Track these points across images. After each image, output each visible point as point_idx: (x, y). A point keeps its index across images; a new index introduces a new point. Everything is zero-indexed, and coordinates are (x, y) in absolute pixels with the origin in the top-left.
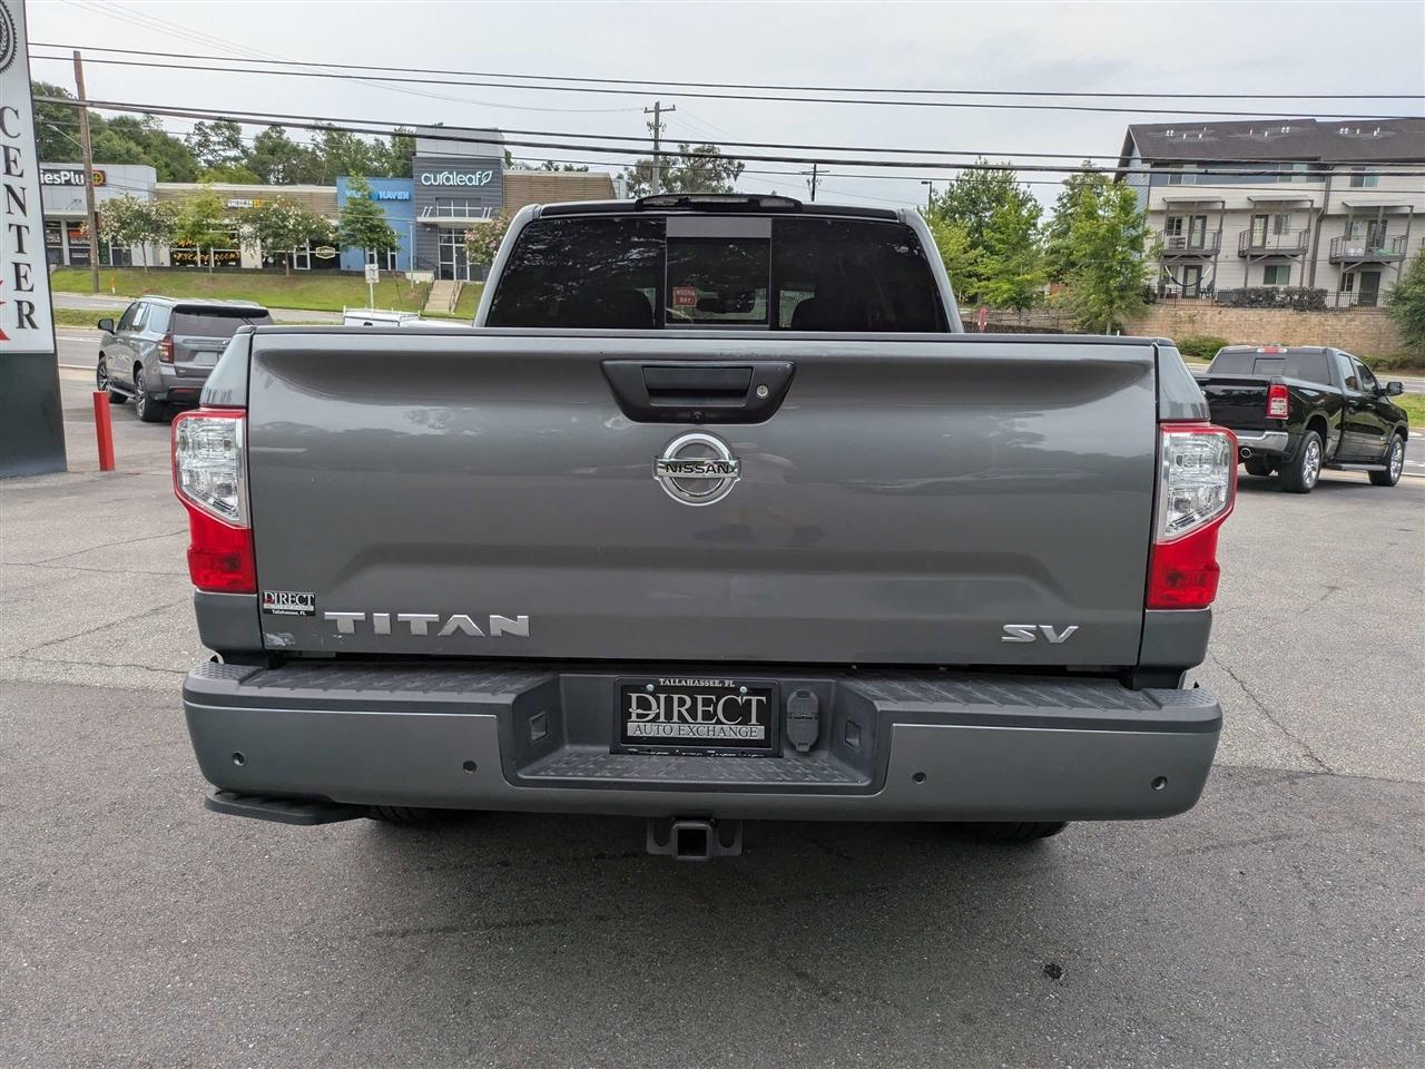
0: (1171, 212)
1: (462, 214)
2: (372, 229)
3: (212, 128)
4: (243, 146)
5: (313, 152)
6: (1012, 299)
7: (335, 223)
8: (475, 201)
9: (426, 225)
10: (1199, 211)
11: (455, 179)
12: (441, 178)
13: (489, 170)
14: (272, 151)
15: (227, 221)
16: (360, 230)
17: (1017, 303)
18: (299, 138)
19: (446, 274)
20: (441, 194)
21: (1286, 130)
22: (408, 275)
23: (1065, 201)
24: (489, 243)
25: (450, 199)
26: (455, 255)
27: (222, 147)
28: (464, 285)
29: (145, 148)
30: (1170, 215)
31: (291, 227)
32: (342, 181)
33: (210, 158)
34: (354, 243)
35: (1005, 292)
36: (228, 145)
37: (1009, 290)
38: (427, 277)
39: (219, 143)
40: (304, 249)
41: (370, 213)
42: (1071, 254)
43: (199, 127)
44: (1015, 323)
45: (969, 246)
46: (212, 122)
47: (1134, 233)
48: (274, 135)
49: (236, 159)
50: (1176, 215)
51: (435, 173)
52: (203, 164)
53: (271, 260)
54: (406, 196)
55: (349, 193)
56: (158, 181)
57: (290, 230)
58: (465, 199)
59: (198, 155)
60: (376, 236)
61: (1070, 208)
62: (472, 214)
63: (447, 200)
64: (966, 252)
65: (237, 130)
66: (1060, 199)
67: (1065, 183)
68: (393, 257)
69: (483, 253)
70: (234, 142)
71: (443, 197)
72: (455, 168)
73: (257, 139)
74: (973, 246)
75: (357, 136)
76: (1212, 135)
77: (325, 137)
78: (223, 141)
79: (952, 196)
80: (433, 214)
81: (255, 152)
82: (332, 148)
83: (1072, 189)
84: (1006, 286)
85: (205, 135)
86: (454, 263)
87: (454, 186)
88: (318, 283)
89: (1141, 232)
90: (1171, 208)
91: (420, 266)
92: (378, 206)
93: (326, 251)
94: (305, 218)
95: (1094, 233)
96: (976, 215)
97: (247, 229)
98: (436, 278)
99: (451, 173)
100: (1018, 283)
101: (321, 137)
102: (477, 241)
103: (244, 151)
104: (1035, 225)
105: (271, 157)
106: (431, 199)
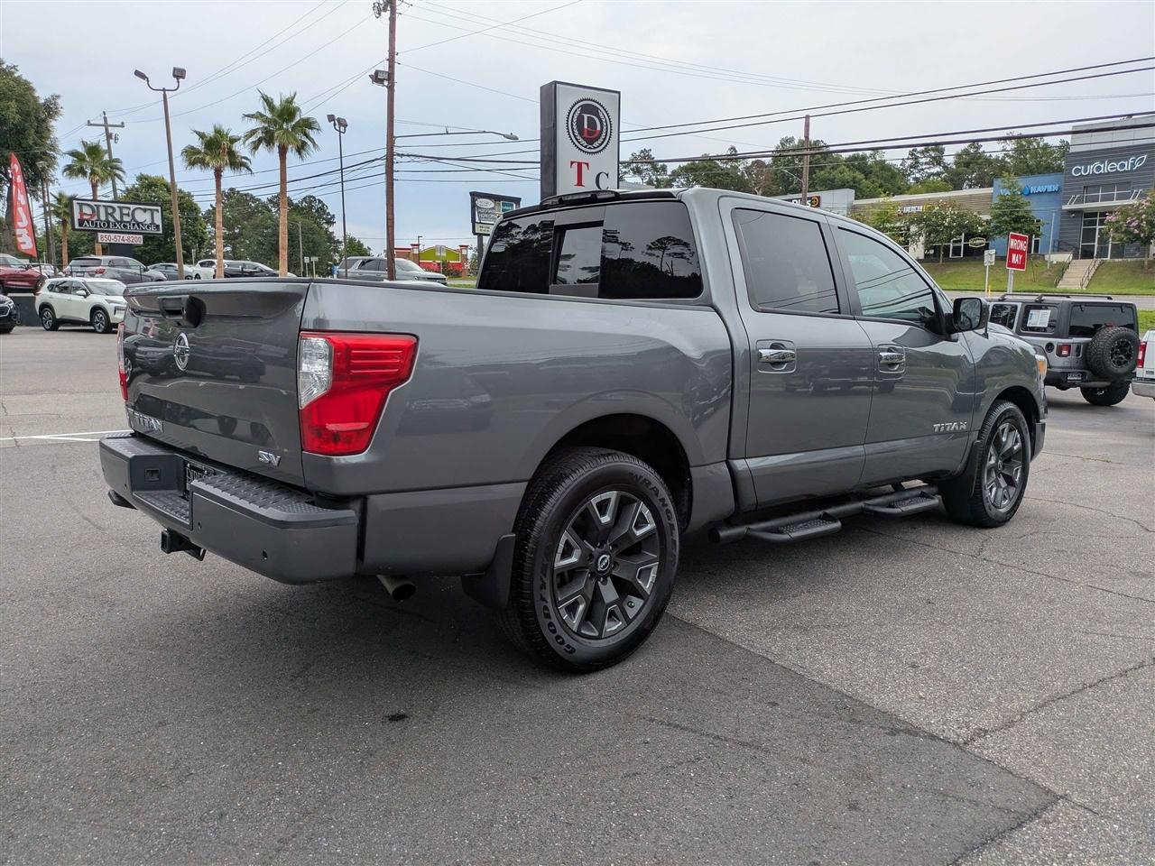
1: (1110, 198)
2: (1017, 220)
3: (922, 152)
4: (944, 163)
5: (1003, 160)
7: (986, 217)
8: (1122, 185)
9: (1071, 212)
11: (1106, 168)
12: (1091, 169)
13: (1143, 154)
14: (967, 165)
15: (898, 224)
16: (1006, 222)
18: (992, 150)
19: (1087, 254)
20: (1089, 183)
22: (1047, 257)
24: (1130, 223)
25: (1099, 186)
26: (1097, 236)
27: (928, 166)
28: (1103, 262)
29: (866, 175)
31: (946, 224)
32: (997, 182)
33: (918, 175)
34: (1000, 233)
36: (933, 164)
38: (1065, 257)
39: (926, 163)
40: (960, 241)
41: (1016, 207)
43: (912, 154)
46: (923, 148)
48: (972, 151)
49: (938, 174)
51: (1086, 165)
52: (911, 181)
53: (932, 252)
54: (1056, 188)
55: (1002, 192)
56: (856, 199)
57: (946, 227)
58: (1114, 185)
59: (909, 175)
60: (1020, 225)
62: (1120, 197)
63: (1096, 187)
65: (942, 151)
68: (1037, 242)
69: (1123, 233)
70: (938, 161)
71: (1091, 186)
72: (1107, 158)
73: (958, 156)
75: (1047, 140)
77: (1015, 146)
78: (930, 161)
80: (1079, 201)
81: (954, 167)
82: (1020, 154)
85: (917, 158)
86: (1096, 243)
87: (1104, 174)
88: (965, 268)
91: (1060, 248)
92: (1024, 199)
93: (978, 242)
94: (960, 216)
97: (913, 229)
98: (1075, 257)
99: (1103, 162)
101: (1010, 146)
102: (1117, 222)
103: (945, 167)
105: (966, 169)
106: (1080, 188)
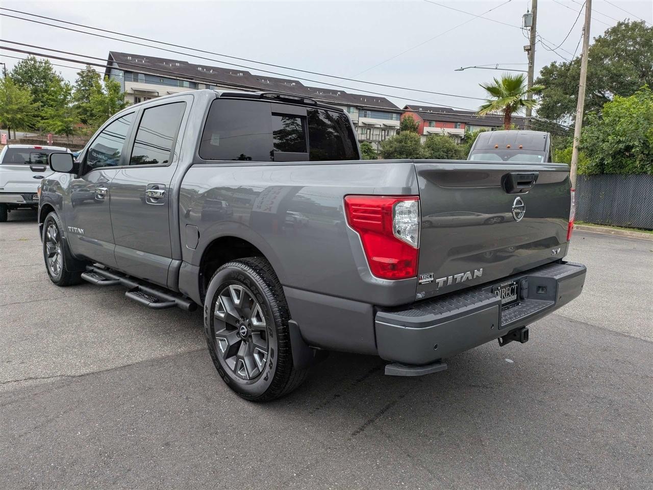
0: (136, 94)
6: (63, 130)
10: (149, 96)
17: (66, 132)
21: (178, 64)
23: (80, 83)
30: (136, 96)
35: (59, 126)
37: (62, 125)
42: (93, 110)
44: (66, 142)
45: (33, 100)
47: (122, 103)
50: (138, 96)
61: (82, 87)
64: (32, 104)
66: (77, 82)
67: (78, 74)
74: (35, 101)
76: (148, 62)
79: (16, 72)
83: (83, 77)
84: (60, 123)
89: (125, 102)
90: (136, 93)
95: (103, 101)
96: (33, 85)
100: (66, 122)
104: (70, 94)
